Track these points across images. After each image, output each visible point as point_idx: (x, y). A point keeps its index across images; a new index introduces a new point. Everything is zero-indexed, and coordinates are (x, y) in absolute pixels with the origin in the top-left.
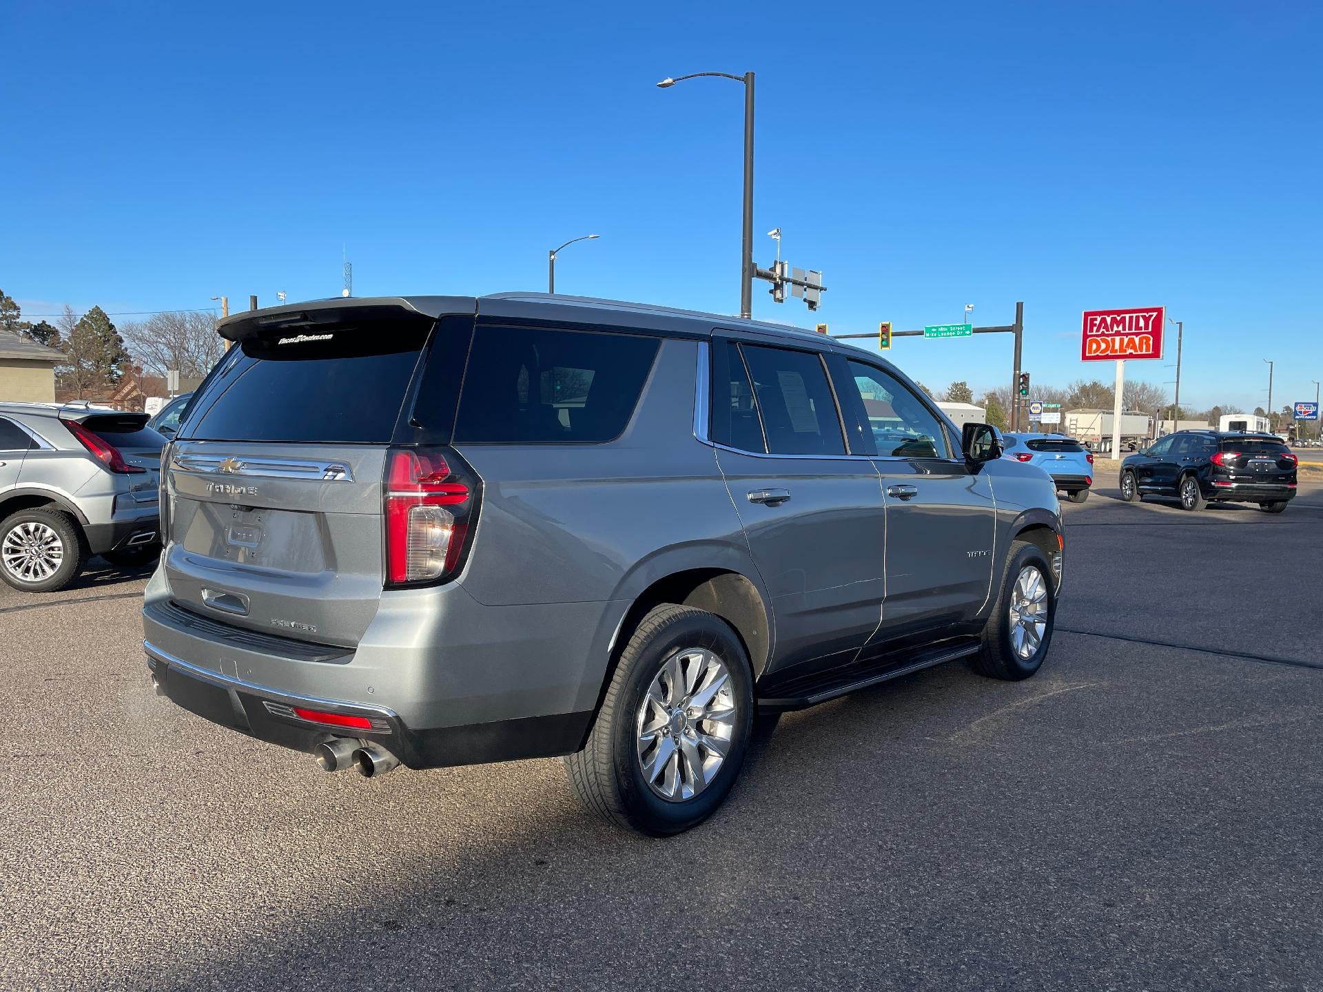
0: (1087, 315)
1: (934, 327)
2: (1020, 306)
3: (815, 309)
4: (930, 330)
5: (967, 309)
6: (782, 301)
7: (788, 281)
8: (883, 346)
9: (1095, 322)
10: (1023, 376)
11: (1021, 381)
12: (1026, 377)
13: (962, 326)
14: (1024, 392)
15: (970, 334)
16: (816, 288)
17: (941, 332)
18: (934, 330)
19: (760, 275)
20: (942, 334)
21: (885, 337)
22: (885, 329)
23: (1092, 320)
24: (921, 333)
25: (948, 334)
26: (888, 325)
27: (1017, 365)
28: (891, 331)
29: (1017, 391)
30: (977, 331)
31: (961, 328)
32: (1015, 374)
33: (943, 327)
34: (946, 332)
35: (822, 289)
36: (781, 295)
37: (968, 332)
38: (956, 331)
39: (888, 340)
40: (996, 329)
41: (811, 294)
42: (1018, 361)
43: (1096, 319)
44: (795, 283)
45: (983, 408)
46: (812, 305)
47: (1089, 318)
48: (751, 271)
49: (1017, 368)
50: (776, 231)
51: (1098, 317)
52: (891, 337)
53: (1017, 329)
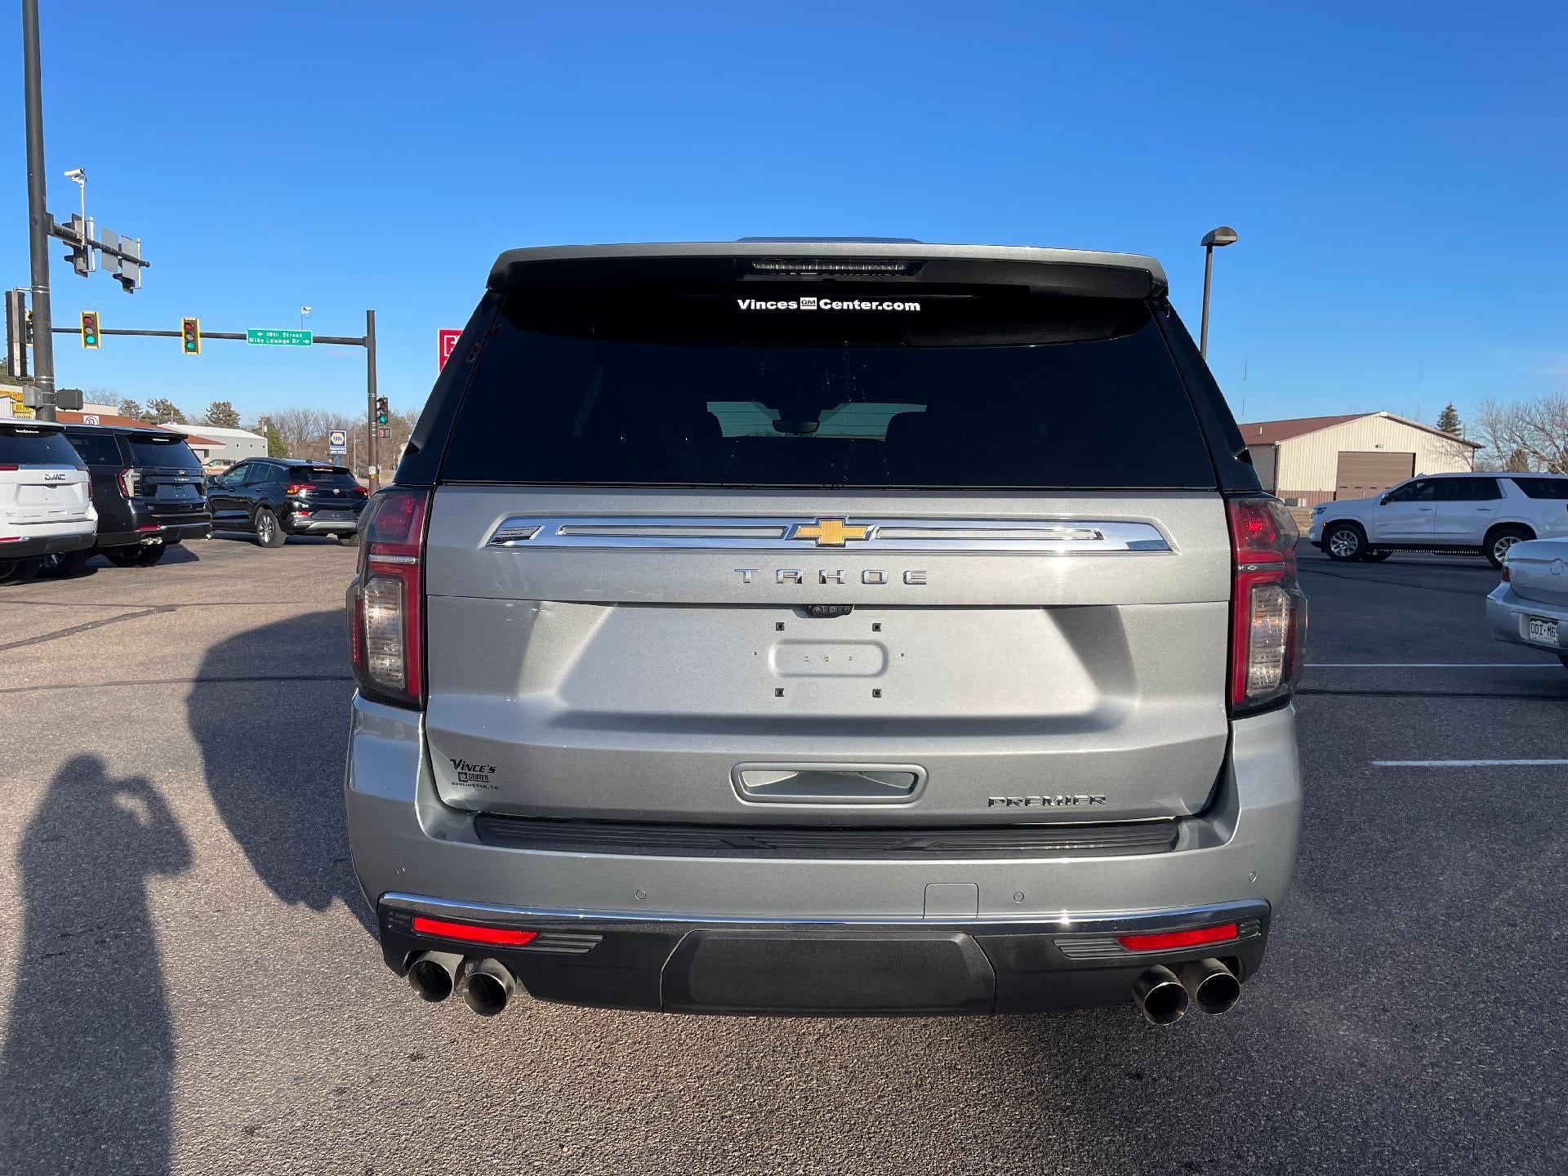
0: (443, 333)
1: (259, 331)
2: (370, 315)
3: (132, 292)
4: (253, 334)
5: (303, 312)
6: (85, 274)
7: (95, 245)
8: (187, 349)
9: (452, 343)
10: (380, 400)
11: (378, 406)
12: (383, 402)
13: (299, 333)
14: (383, 419)
15: (310, 344)
16: (134, 261)
17: (270, 338)
18: (260, 334)
19: (58, 233)
20: (272, 341)
21: (190, 338)
22: (190, 327)
23: (450, 340)
24: (243, 337)
25: (280, 341)
26: (195, 322)
27: (372, 386)
28: (199, 332)
29: (373, 418)
30: (317, 340)
31: (297, 335)
32: (370, 398)
33: (273, 332)
34: (277, 338)
35: (142, 264)
36: (85, 265)
37: (307, 341)
38: (291, 339)
39: (195, 341)
40: (343, 341)
41: (128, 270)
42: (372, 382)
43: (453, 339)
44: (106, 250)
45: (260, 435)
46: (128, 284)
47: (446, 337)
48: (42, 226)
49: (373, 390)
50: (78, 171)
51: (455, 337)
52: (199, 338)
53: (369, 342)
